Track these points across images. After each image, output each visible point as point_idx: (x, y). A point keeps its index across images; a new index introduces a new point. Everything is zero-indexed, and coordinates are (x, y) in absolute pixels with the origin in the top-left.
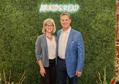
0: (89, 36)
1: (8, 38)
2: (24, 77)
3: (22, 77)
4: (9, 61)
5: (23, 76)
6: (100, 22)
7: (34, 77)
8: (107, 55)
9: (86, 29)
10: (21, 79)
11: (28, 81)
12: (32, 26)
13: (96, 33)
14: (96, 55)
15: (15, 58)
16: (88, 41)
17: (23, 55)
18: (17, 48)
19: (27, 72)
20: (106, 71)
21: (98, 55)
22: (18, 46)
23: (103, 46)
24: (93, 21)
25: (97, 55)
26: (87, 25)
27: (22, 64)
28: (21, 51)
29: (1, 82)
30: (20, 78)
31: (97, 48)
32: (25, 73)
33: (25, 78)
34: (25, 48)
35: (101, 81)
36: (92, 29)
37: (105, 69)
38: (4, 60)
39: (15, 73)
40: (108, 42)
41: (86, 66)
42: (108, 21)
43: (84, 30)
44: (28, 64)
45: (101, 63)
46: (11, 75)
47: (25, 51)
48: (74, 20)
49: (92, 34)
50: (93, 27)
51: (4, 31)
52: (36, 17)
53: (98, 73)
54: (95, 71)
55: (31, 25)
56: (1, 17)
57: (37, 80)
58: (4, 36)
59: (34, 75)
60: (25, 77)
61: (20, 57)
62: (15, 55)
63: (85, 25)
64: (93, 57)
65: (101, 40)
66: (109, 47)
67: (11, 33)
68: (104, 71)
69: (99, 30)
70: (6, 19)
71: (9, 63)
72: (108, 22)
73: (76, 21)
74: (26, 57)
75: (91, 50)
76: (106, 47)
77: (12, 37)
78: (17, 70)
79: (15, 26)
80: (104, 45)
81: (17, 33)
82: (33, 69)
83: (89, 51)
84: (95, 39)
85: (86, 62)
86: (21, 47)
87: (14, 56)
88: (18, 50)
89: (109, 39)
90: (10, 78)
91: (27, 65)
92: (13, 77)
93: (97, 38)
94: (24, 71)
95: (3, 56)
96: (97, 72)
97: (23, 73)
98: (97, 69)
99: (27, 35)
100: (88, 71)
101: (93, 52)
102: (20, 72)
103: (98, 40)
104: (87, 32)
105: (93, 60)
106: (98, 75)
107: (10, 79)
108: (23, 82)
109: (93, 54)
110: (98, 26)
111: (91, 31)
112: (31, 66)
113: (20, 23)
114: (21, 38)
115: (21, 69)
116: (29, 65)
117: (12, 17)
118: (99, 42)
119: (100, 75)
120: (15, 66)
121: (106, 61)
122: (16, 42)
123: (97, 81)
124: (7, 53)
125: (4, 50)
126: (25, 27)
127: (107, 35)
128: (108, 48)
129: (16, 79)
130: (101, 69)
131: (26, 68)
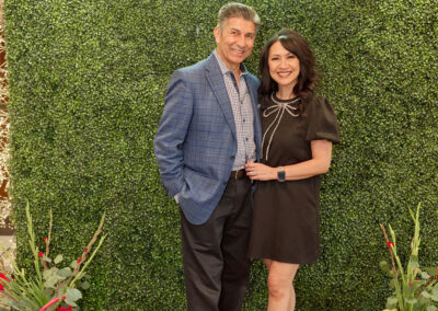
0: (353, 81)
1: (41, 87)
2: (99, 237)
3: (94, 240)
4: (47, 177)
5: (98, 233)
6: (402, 23)
7: (137, 237)
8: (425, 160)
9: (340, 56)
10: (90, 244)
11: (116, 255)
12: (130, 44)
13: (381, 69)
14: (382, 160)
15: (65, 167)
16: (347, 103)
17: (96, 153)
18: (76, 128)
19: (113, 221)
20: (422, 224)
21: (390, 159)
22: (78, 118)
23: (409, 124)
24: (372, 21)
25: (385, 158)
26: (346, 38)
27: (94, 187)
28: (89, 140)
29: (18, 256)
30: (87, 243)
31: (388, 132)
32: (105, 222)
33: (105, 243)
34: (105, 128)
35: (397, 258)
36: (366, 53)
37: (417, 215)
38: (27, 173)
39: (67, 222)
40: (430, 107)
41: (339, 199)
42: (433, 19)
43: (333, 57)
44: (117, 188)
45: (400, 189)
46: (54, 230)
47: (102, 139)
48: (292, 19)
49: (367, 74)
50: (371, 44)
51: (25, 63)
52: (145, 6)
53: (388, 232)
54: (377, 222)
55: (124, 40)
56: (15, 8)
57: (150, 249)
58: (26, 79)
59: (137, 232)
60: (103, 238)
61: (86, 163)
62: (68, 153)
63: (338, 40)
64: (367, 168)
65: (402, 97)
66: (434, 126)
67: (50, 71)
68: (414, 224)
69: (396, 57)
70: (31, 17)
71: (45, 183)
72: (432, 25)
73: (302, 20)
74: (108, 161)
75: (363, 139)
76: (420, 126)
77: (55, 87)
78: (75, 210)
79: (67, 40)
80: (413, 120)
81: (74, 69)
82: (135, 208)
83: (351, 143)
84: (378, 95)
85: (340, 185)
86: (90, 124)
87: (62, 156)
88: (78, 133)
89: (435, 95)
90: (48, 242)
91: (111, 194)
92: (62, 238)
93: (387, 89)
94: (100, 218)
95: (24, 158)
96: (386, 227)
97: (98, 223)
98: (382, 214)
99: (110, 77)
100: (350, 221)
101: (371, 145)
102: (87, 220)
103: (392, 100)
104: (347, 65)
105: (368, 177)
106: (390, 236)
107: (51, 245)
108: (98, 256)
109: (369, 152)
110: (389, 43)
111: (360, 61)
112: (125, 198)
113: (84, 33)
114: (90, 88)
115: (88, 208)
116: (119, 194)
117: (56, 7)
118: (396, 108)
119: (398, 239)
120: (69, 194)
121: (422, 183)
122: (72, 105)
123: (383, 263)
124: (37, 148)
125: (26, 135)
126: (103, 45)
127: (427, 78)
128: (429, 131)
129: (71, 244)
130: (401, 217)
131: (109, 203)
